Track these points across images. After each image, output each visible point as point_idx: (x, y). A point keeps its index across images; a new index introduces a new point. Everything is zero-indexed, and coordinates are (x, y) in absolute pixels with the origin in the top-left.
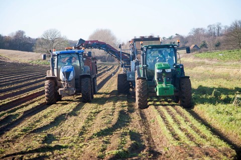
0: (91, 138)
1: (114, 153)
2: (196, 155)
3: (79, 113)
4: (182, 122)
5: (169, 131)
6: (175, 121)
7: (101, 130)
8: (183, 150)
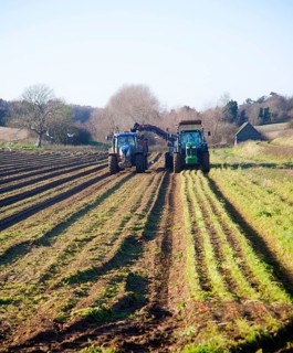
0: (57, 287)
1: (84, 314)
2: (227, 316)
3: (55, 241)
4: (229, 258)
5: (196, 275)
6: (218, 255)
7: (79, 272)
8: (206, 308)
